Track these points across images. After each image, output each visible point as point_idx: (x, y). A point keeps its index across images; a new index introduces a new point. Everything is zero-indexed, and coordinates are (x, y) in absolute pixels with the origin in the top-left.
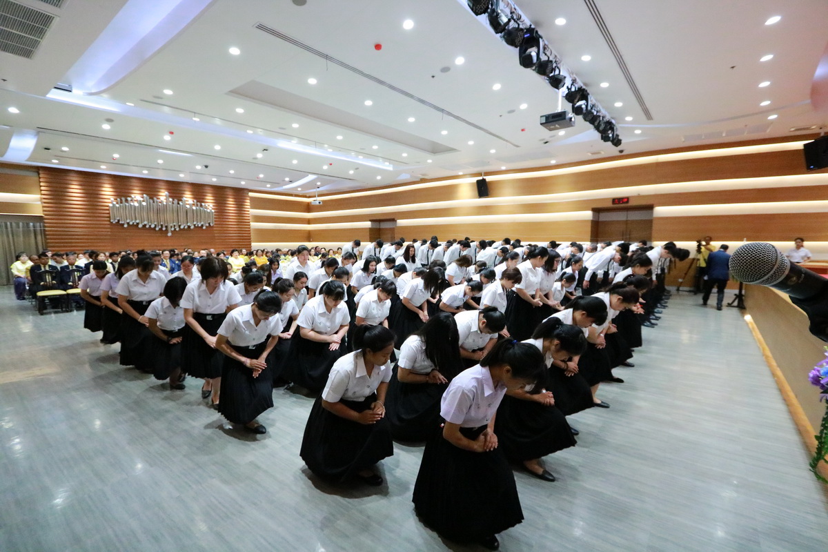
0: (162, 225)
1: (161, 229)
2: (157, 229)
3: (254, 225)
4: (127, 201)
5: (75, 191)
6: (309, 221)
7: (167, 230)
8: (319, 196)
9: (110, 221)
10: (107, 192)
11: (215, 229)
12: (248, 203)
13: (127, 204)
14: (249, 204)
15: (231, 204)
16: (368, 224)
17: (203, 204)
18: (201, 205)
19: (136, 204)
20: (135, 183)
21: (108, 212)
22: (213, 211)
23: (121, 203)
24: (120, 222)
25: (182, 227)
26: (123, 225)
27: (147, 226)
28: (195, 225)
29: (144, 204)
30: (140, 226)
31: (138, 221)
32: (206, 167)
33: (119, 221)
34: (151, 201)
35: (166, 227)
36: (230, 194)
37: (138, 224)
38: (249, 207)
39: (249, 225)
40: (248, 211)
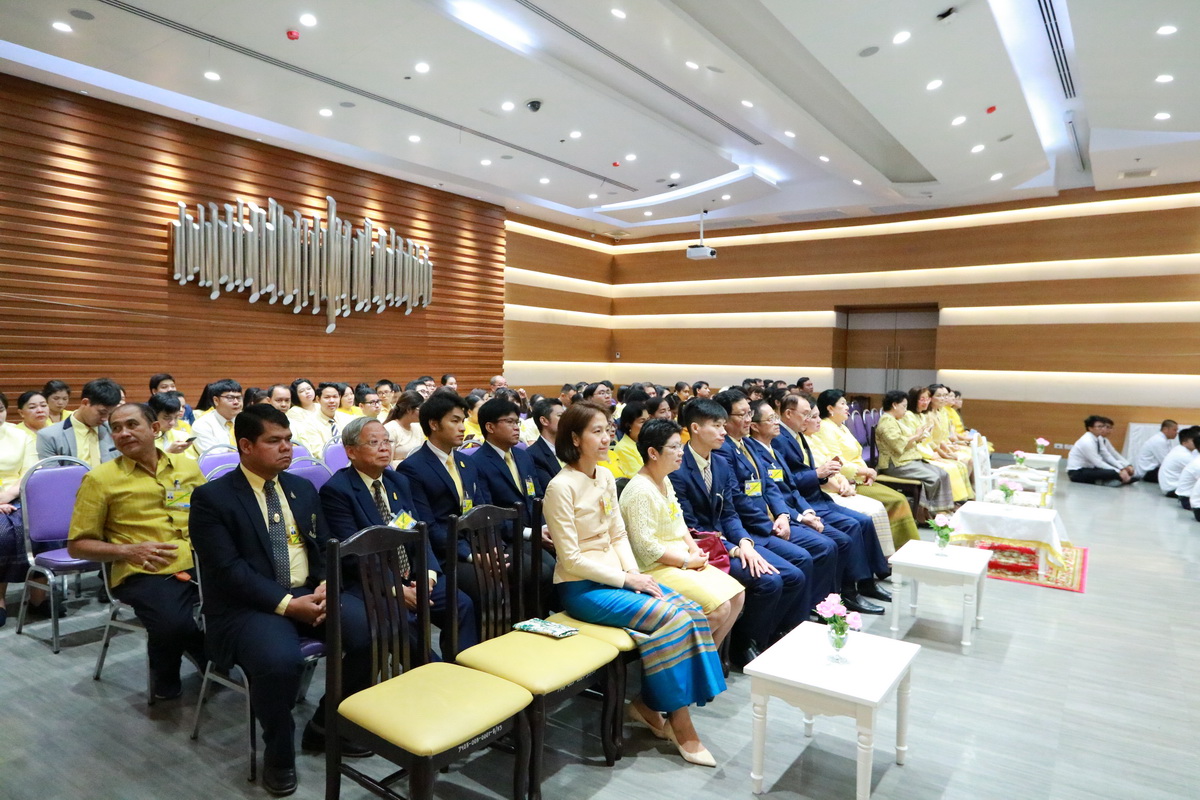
0: (311, 299)
1: (306, 311)
2: (297, 310)
3: (513, 311)
4: (222, 213)
6: (613, 307)
7: (324, 314)
8: (709, 234)
9: (170, 276)
11: (428, 316)
12: (501, 247)
13: (224, 226)
14: (502, 250)
15: (467, 247)
16: (827, 318)
17: (410, 241)
18: (406, 245)
19: (250, 227)
20: (242, 158)
21: (164, 246)
22: (431, 263)
23: (208, 219)
24: (201, 284)
25: (358, 308)
26: (209, 290)
27: (272, 300)
28: (388, 302)
29: (271, 227)
30: (254, 298)
31: (248, 283)
33: (197, 276)
34: (290, 221)
35: (324, 304)
36: (466, 216)
37: (248, 290)
38: (503, 258)
39: (502, 310)
40: (502, 270)
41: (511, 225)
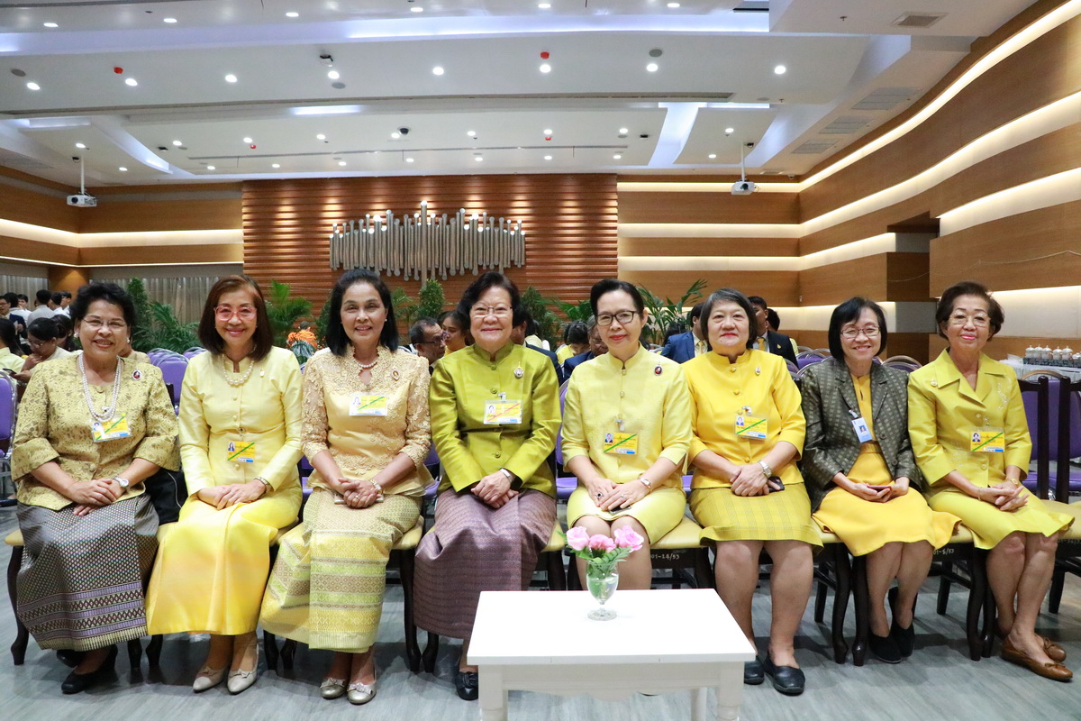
0: (413, 271)
1: (412, 279)
2: (406, 279)
3: (629, 262)
4: (357, 226)
5: (286, 215)
9: (330, 266)
10: (332, 211)
12: (613, 206)
13: (356, 232)
14: (615, 210)
15: (570, 214)
16: (886, 242)
17: (502, 220)
18: (498, 223)
19: (371, 231)
21: (327, 249)
22: (524, 233)
23: (348, 230)
25: (453, 272)
27: (389, 274)
28: (480, 266)
29: (385, 229)
32: (404, 131)
33: (342, 264)
34: (397, 222)
36: (570, 189)
38: (615, 218)
39: (615, 263)
40: (615, 228)
41: (622, 186)
